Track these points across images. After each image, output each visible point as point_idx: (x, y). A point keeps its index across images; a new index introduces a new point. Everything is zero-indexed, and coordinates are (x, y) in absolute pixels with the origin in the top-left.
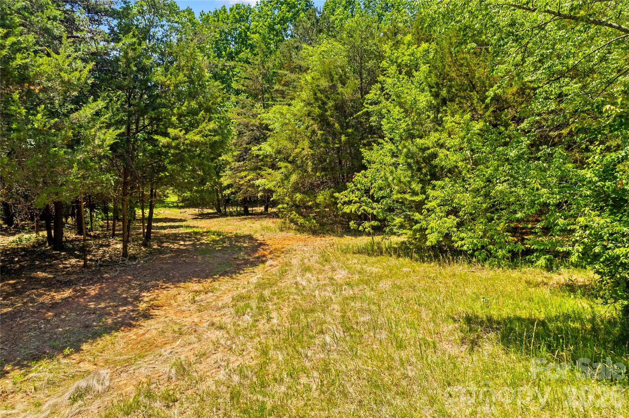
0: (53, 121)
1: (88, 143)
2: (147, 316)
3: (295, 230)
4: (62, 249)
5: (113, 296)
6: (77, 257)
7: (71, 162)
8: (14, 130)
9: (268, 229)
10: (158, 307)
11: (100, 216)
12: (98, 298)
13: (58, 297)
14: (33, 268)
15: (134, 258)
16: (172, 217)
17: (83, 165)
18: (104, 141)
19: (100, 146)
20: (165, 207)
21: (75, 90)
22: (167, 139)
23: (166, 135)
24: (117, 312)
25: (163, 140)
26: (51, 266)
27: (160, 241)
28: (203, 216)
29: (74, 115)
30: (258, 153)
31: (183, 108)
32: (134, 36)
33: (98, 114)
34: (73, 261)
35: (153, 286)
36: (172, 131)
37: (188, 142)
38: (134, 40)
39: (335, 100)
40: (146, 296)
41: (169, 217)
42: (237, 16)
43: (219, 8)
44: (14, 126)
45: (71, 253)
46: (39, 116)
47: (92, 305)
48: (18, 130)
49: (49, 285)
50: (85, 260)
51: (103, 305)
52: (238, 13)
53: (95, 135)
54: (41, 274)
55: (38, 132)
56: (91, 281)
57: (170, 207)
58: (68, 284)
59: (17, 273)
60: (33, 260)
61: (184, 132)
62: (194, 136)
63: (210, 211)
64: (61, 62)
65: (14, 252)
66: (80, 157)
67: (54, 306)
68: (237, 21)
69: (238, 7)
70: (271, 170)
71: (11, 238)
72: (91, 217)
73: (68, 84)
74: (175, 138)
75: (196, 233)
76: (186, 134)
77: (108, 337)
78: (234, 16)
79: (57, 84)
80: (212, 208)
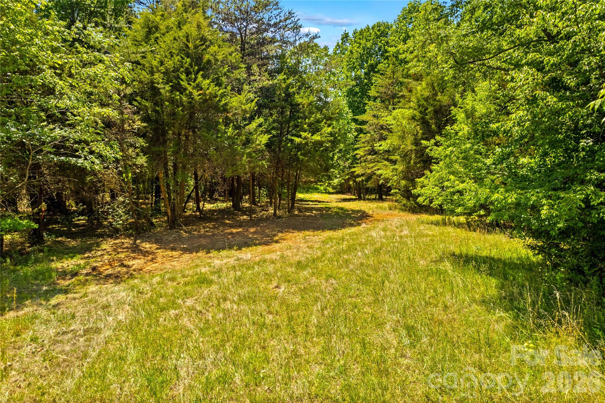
0: (236, 132)
1: (253, 143)
2: (277, 242)
3: (399, 209)
4: (239, 211)
5: (263, 233)
6: (247, 215)
7: (244, 153)
8: (219, 137)
9: (381, 208)
10: (284, 239)
11: (265, 193)
12: (254, 233)
13: (234, 231)
14: (223, 218)
15: (279, 217)
16: (321, 200)
17: (249, 155)
18: (261, 142)
19: (259, 145)
20: (319, 192)
21: (248, 113)
22: (300, 139)
23: (300, 136)
24: (262, 240)
25: (297, 140)
26: (233, 218)
27: (300, 210)
28: (345, 200)
29: (247, 127)
30: (379, 148)
31: (312, 119)
32: (285, 73)
33: (260, 125)
34: (245, 217)
35: (286, 231)
36: (303, 134)
37: (313, 141)
38: (285, 76)
39: (434, 106)
40: (280, 235)
41: (319, 200)
42: (378, 33)
43: (364, 27)
44: (219, 135)
45: (244, 213)
46: (230, 129)
47: (250, 236)
48: (221, 137)
49: (231, 226)
50: (251, 217)
51: (256, 236)
52: (379, 31)
53: (257, 138)
54: (227, 221)
55: (229, 138)
56: (252, 226)
57: (322, 193)
58: (240, 226)
59: (216, 220)
60: (224, 215)
61: (310, 134)
62: (317, 137)
63: (354, 197)
64: (242, 99)
65: (215, 211)
66: (248, 151)
67: (231, 233)
68: (378, 37)
69: (379, 25)
70: (386, 162)
71: (212, 205)
72: (260, 193)
73: (245, 111)
74: (305, 138)
75: (327, 207)
76: (312, 135)
77: (255, 247)
78: (375, 33)
79: (240, 111)
80: (354, 195)
